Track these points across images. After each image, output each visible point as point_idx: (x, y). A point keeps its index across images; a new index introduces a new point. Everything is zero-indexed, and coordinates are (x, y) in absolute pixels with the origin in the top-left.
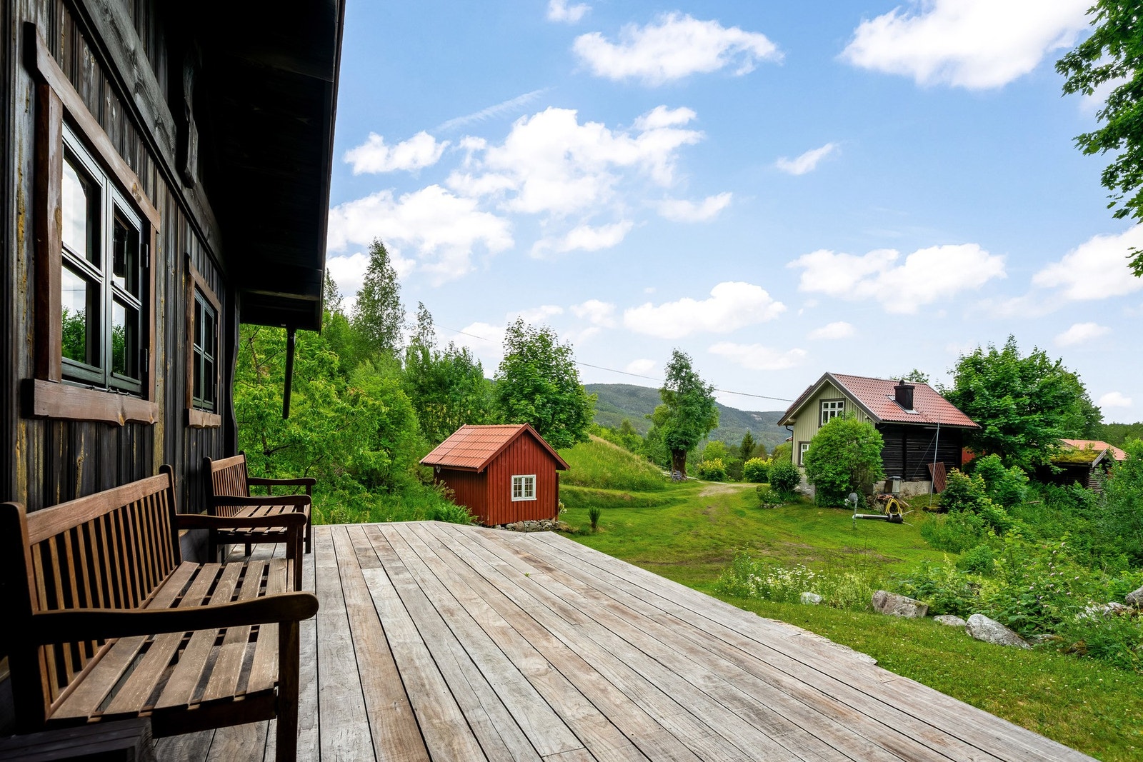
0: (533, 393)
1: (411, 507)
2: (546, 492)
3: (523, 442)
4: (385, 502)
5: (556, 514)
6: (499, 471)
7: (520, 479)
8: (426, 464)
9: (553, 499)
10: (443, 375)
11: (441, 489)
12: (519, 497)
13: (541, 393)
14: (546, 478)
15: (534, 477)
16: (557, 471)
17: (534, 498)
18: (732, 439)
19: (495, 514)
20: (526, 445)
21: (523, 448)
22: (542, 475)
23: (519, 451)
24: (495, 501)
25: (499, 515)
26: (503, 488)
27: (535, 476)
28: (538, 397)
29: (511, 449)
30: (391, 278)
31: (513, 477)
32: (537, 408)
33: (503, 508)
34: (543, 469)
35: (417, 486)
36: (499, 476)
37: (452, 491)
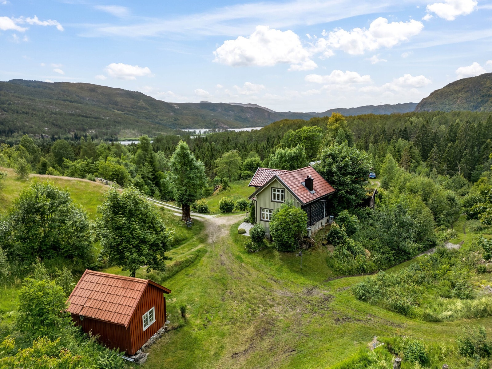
2: (160, 313)
3: (146, 291)
5: (165, 320)
6: (136, 318)
7: (147, 315)
9: (163, 313)
12: (147, 326)
15: (153, 308)
17: (154, 321)
18: (163, 120)
21: (147, 294)
22: (157, 304)
23: (145, 298)
24: (135, 338)
25: (138, 345)
26: (139, 326)
31: (143, 316)
33: (139, 339)
34: (157, 300)
36: (136, 321)
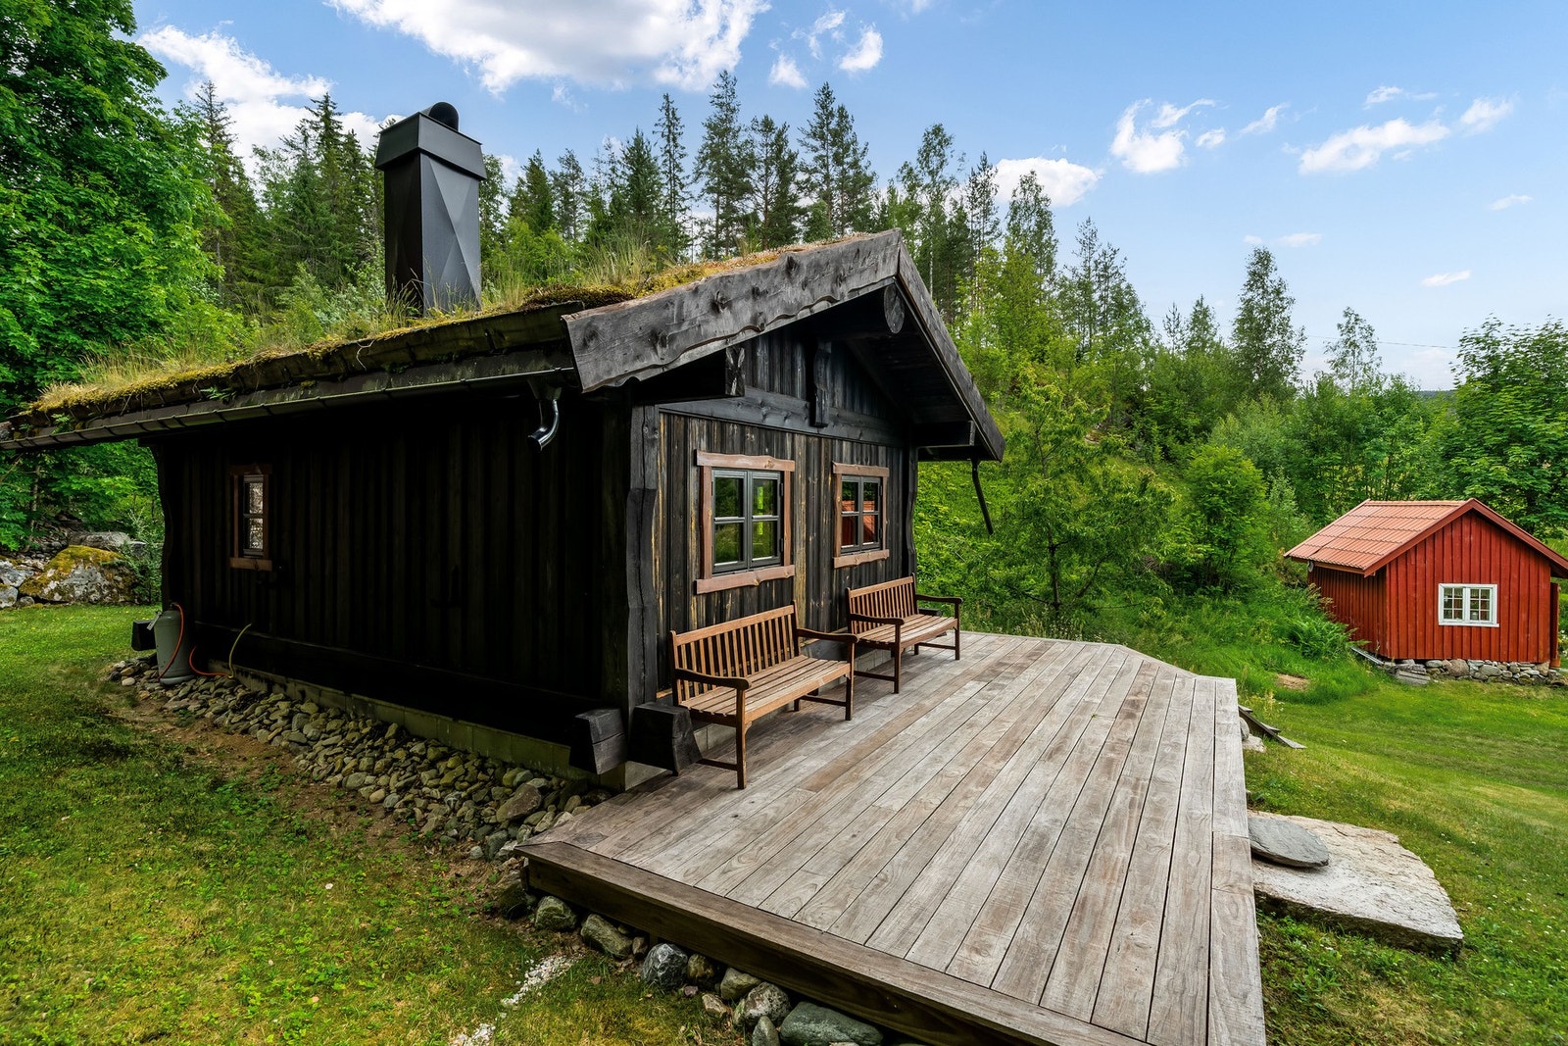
0: (1508, 444)
1: (1254, 617)
2: (1524, 616)
3: (1466, 529)
4: (1214, 608)
5: (1552, 656)
6: (1411, 575)
7: (1459, 591)
8: (1295, 559)
9: (1544, 630)
10: (1354, 422)
11: (1311, 595)
12: (1457, 620)
13: (1523, 444)
14: (1524, 591)
15: (1493, 589)
16: (1554, 580)
17: (1493, 622)
19: (1403, 641)
20: (1470, 534)
21: (1466, 539)
22: (1514, 585)
23: (1457, 544)
24: (1402, 621)
25: (1411, 645)
26: (1420, 601)
27: (1495, 587)
28: (1517, 449)
29: (1438, 542)
30: (1278, 292)
31: (1441, 587)
32: (1514, 470)
33: (1420, 634)
34: (1515, 576)
35: (1276, 588)
36: (1411, 583)
37: (1329, 600)
